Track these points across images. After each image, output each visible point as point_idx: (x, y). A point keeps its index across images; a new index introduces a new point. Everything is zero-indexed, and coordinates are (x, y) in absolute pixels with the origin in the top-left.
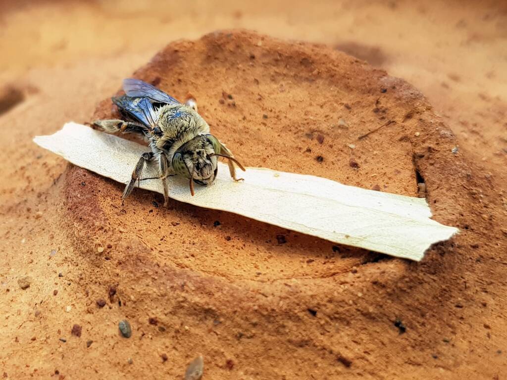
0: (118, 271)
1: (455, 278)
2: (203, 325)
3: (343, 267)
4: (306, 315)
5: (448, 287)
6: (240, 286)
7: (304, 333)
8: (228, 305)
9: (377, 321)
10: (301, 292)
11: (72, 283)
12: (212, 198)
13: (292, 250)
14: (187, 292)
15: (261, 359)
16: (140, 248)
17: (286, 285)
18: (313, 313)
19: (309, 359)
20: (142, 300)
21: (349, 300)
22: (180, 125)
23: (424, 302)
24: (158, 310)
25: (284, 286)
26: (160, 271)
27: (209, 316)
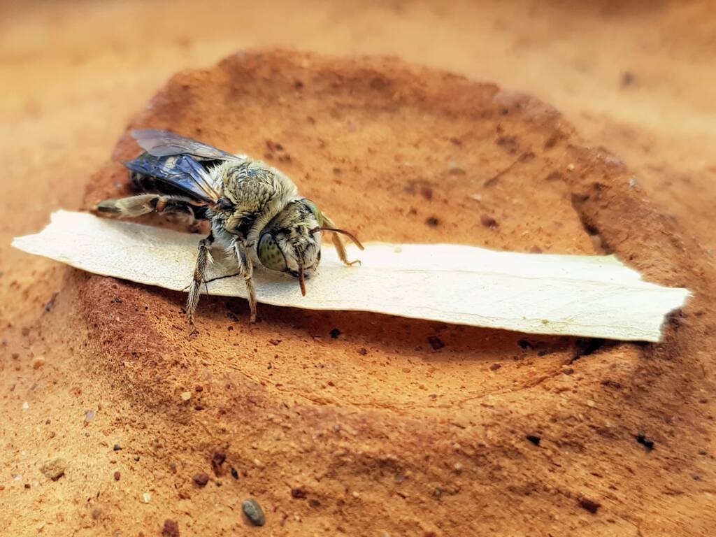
0: (222, 425)
1: (691, 362)
2: (379, 486)
3: (550, 368)
4: (525, 446)
5: (687, 375)
6: (419, 418)
7: (528, 473)
8: (414, 448)
9: (618, 439)
10: (511, 412)
11: (141, 457)
12: (327, 295)
13: (460, 356)
14: (346, 439)
15: (475, 523)
16: (249, 385)
17: (485, 406)
18: (535, 441)
19: (542, 511)
20: (275, 463)
21: (578, 415)
22: (261, 191)
23: (666, 401)
24: (303, 474)
25: (484, 408)
26: (293, 415)
27: (389, 470)
